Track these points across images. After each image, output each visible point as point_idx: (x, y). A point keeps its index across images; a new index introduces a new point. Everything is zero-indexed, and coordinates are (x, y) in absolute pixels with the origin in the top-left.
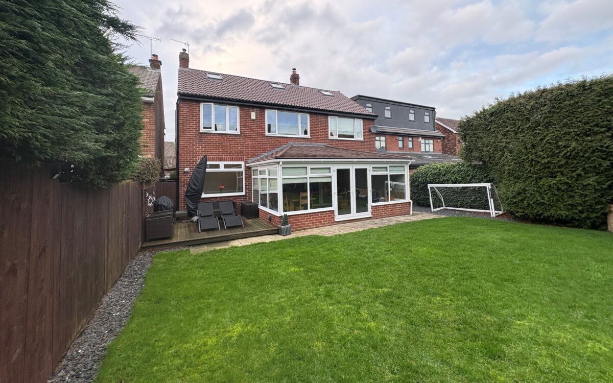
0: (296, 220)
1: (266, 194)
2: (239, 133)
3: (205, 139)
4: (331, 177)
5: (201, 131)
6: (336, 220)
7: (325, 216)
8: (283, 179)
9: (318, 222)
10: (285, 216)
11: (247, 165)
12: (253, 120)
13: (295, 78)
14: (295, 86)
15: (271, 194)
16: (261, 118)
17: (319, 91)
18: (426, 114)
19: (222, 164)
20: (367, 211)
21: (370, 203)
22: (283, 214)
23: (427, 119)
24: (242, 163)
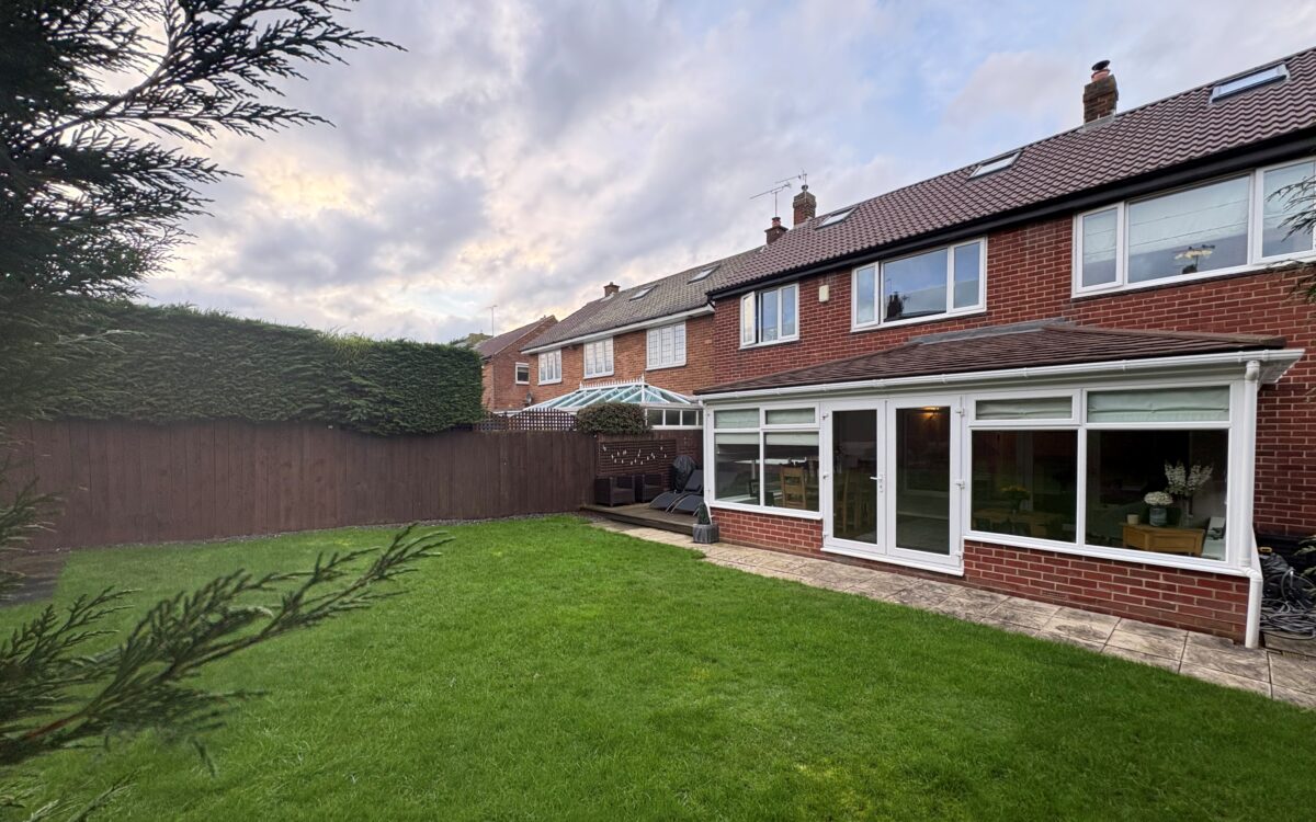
0: (734, 521)
2: (799, 338)
3: (745, 361)
4: (817, 433)
5: (740, 348)
6: (827, 549)
7: (796, 531)
8: (716, 434)
9: (779, 540)
12: (825, 303)
16: (842, 292)
20: (943, 549)
21: (961, 529)
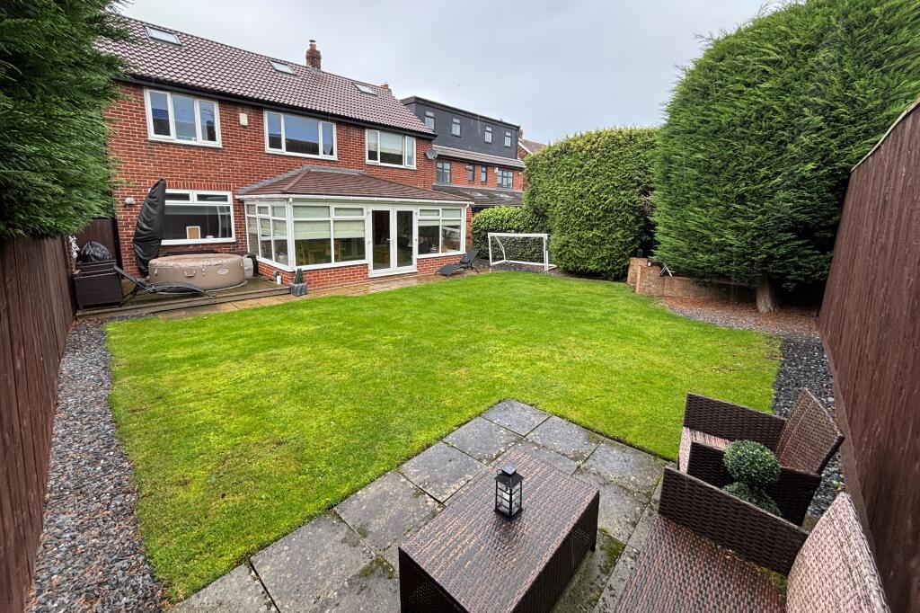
0: (314, 276)
1: (270, 241)
2: (221, 146)
3: (159, 152)
4: (363, 221)
5: (150, 139)
6: (370, 276)
7: (355, 272)
8: (295, 222)
9: (346, 279)
10: (299, 271)
11: (237, 197)
12: (244, 127)
13: (314, 57)
14: (314, 71)
15: (276, 241)
16: (257, 124)
17: (353, 84)
18: (507, 134)
19: (193, 194)
20: (411, 264)
21: (416, 255)
22: (296, 268)
23: (508, 142)
24: (229, 194)
